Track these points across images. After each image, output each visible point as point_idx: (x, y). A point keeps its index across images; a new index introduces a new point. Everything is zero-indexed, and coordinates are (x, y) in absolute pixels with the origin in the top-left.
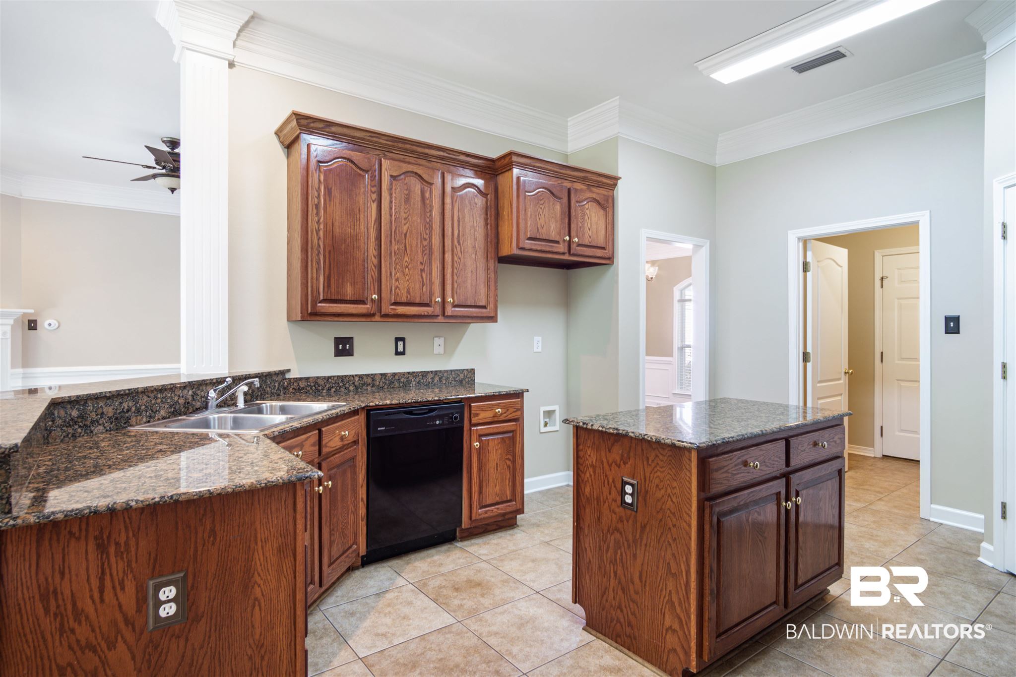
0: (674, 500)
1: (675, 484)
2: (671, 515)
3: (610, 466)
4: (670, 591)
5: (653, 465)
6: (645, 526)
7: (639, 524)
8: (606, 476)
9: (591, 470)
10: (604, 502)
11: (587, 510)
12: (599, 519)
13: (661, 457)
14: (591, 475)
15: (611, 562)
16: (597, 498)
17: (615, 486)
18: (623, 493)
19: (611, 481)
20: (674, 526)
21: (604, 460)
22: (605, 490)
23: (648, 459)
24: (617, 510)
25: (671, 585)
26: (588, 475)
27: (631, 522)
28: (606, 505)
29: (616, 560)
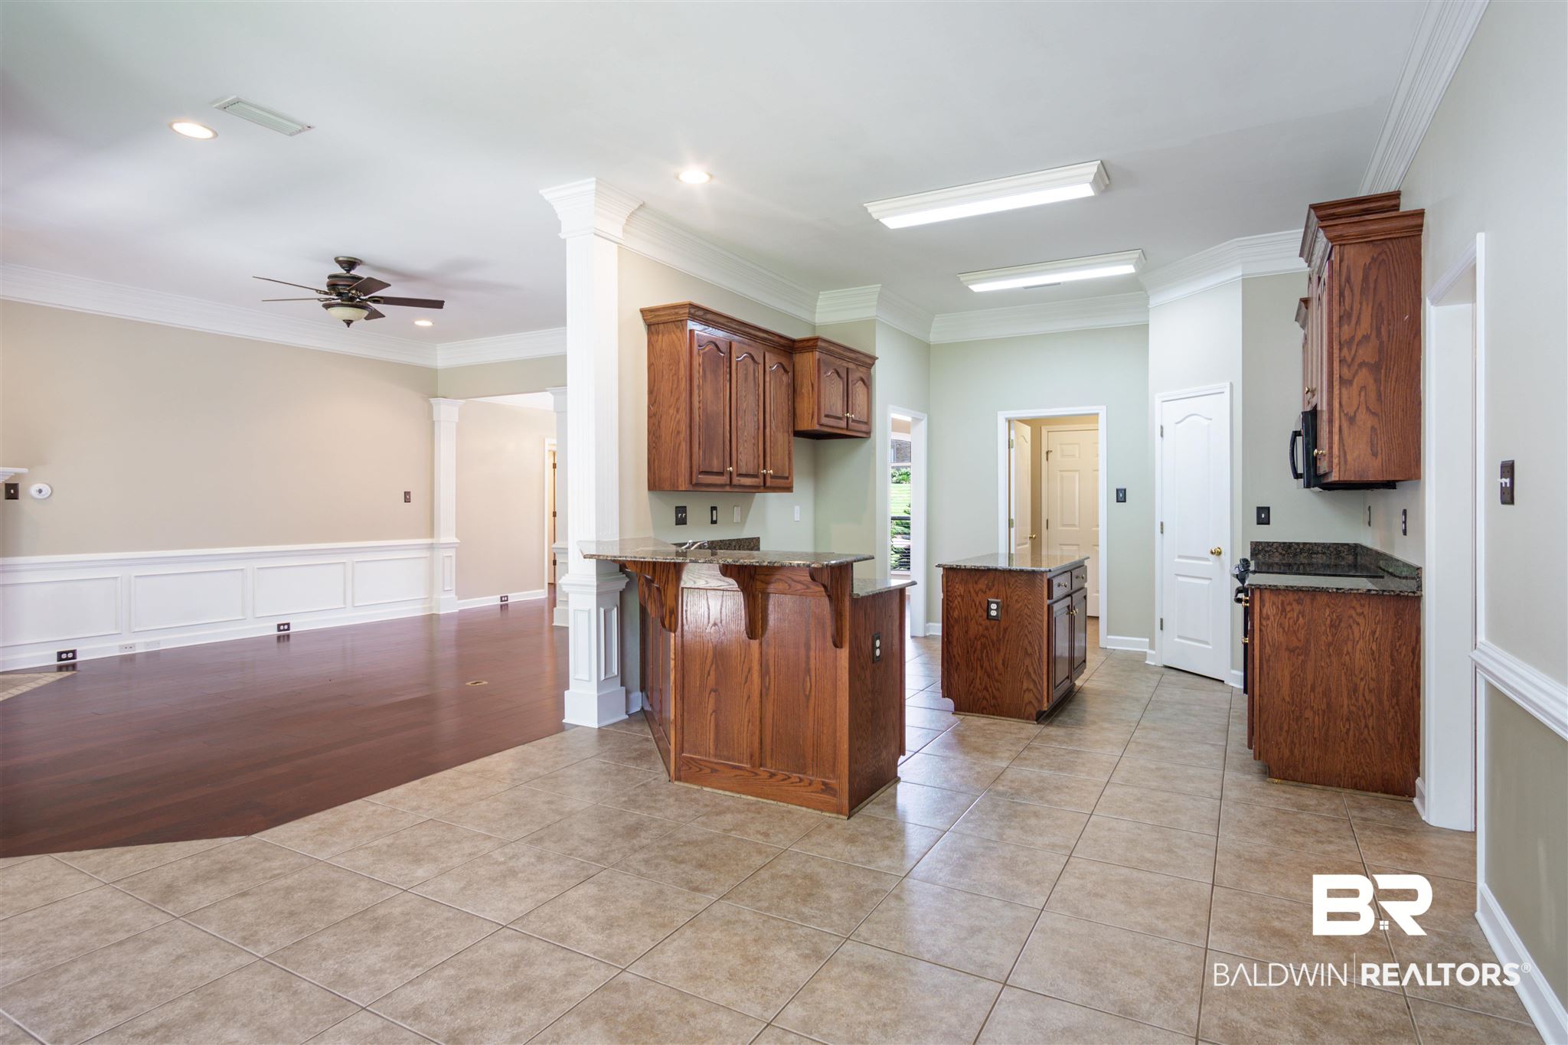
0: (1030, 607)
1: (1030, 597)
2: (1028, 618)
3: (977, 594)
4: (1027, 666)
5: (1013, 588)
6: (1007, 629)
7: (1002, 629)
8: (973, 601)
9: (959, 599)
10: (972, 619)
11: (956, 629)
12: (966, 632)
13: (1019, 581)
14: (959, 603)
15: (978, 659)
16: (965, 618)
17: (981, 607)
18: (988, 609)
19: (977, 603)
20: (1030, 624)
21: (972, 590)
22: (973, 611)
23: (1009, 584)
24: (983, 623)
25: (1027, 661)
26: (956, 602)
27: (995, 629)
28: (974, 620)
29: (982, 657)
